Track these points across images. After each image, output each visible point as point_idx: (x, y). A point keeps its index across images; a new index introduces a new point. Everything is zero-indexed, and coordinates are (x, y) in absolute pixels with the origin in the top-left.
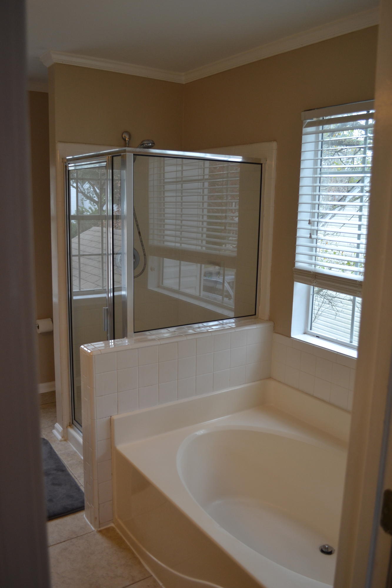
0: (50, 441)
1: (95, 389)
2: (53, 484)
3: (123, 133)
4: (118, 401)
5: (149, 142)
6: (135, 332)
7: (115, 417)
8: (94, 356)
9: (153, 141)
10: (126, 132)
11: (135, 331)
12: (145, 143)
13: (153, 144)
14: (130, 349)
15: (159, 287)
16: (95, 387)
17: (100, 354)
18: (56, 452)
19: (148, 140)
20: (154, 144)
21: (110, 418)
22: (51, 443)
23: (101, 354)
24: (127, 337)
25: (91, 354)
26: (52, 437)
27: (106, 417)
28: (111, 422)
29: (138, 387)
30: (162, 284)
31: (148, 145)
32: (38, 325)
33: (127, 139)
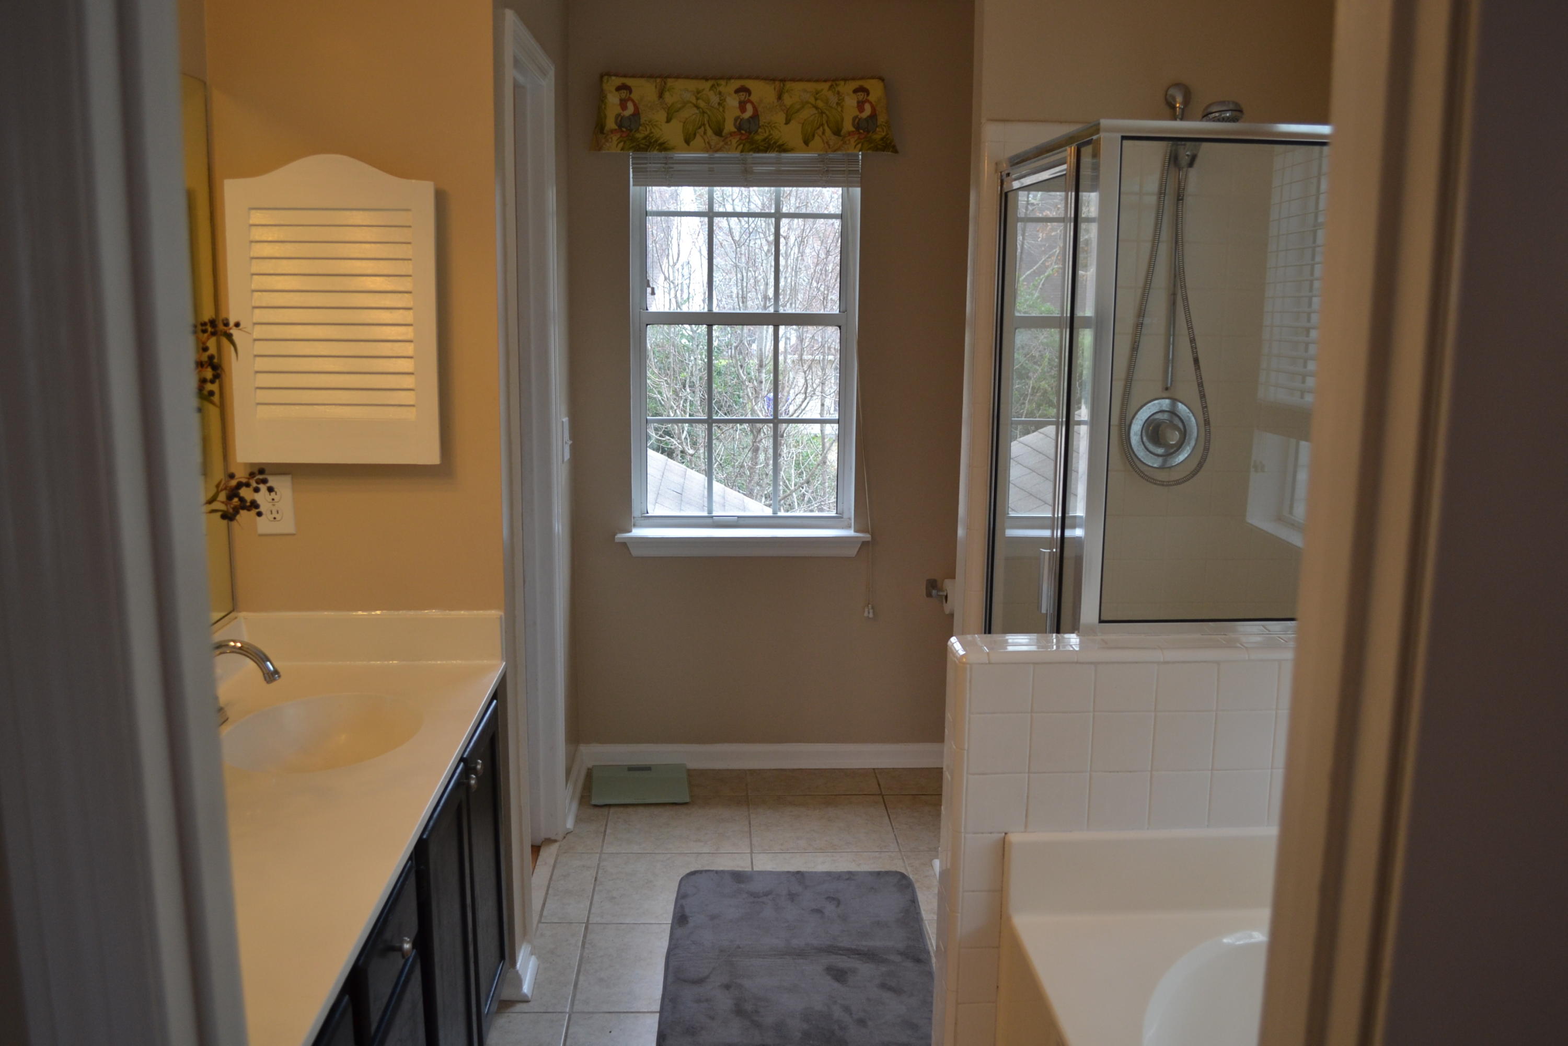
0: (917, 885)
1: (966, 752)
2: (883, 986)
3: (1168, 89)
4: (1028, 797)
5: (1224, 108)
6: (1101, 621)
7: (1015, 838)
8: (968, 666)
9: (1236, 104)
10: (1177, 85)
11: (1103, 618)
12: (1214, 111)
13: (1235, 113)
14: (1073, 663)
15: (1280, 519)
16: (966, 748)
17: (986, 664)
18: (923, 912)
19: (1223, 103)
20: (1241, 111)
21: (1004, 840)
22: (917, 890)
23: (989, 663)
24: (1079, 632)
25: (964, 660)
26: (926, 876)
27: (991, 833)
28: (1002, 849)
29: (1089, 769)
30: (1291, 513)
31: (1223, 116)
32: (945, 594)
33: (1178, 105)
